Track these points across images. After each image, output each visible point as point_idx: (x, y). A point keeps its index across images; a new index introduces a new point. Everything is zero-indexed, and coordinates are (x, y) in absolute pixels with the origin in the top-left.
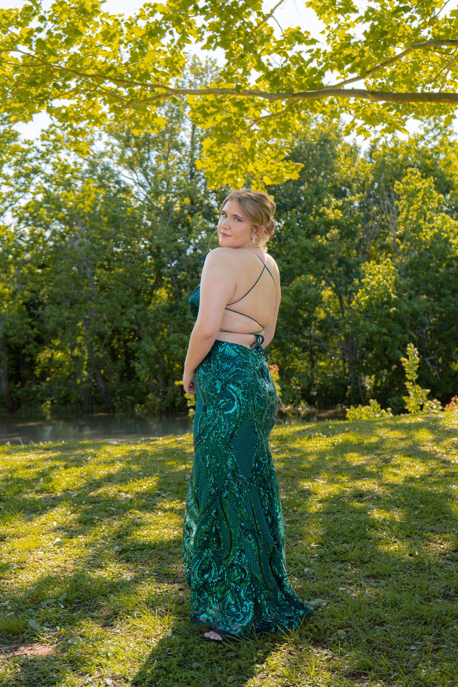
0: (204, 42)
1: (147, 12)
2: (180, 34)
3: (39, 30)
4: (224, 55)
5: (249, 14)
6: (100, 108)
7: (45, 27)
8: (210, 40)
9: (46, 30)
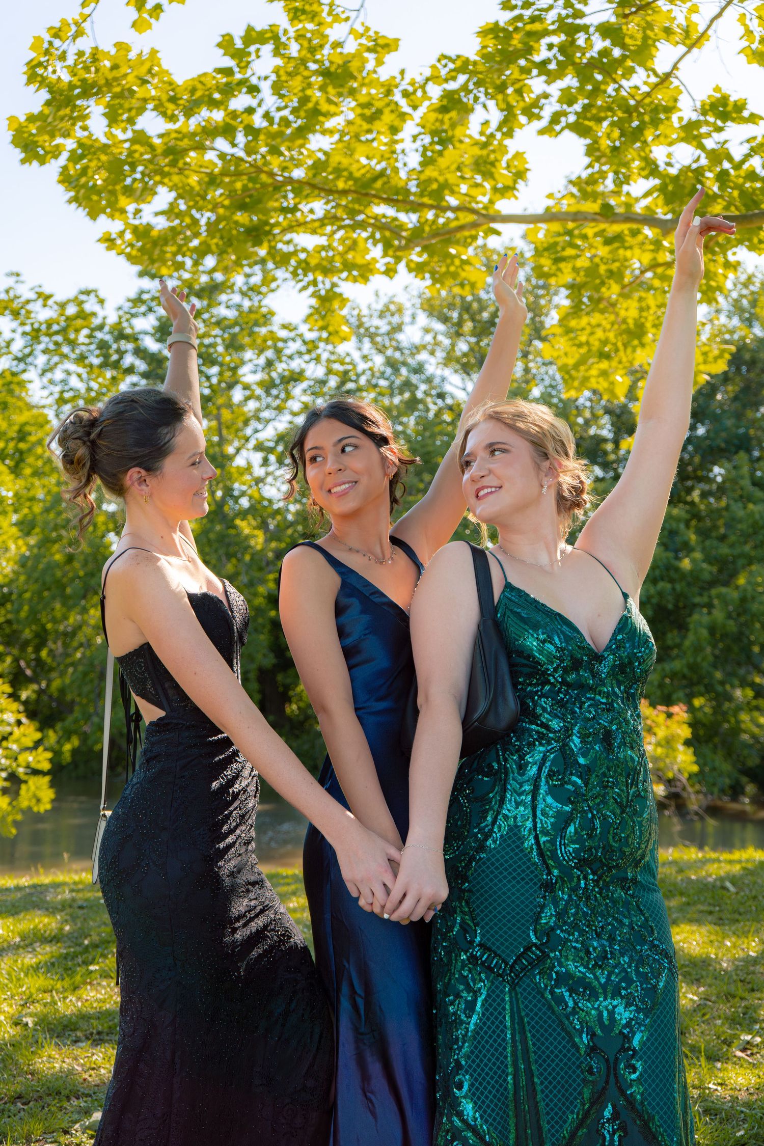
0: (544, 123)
1: (443, 72)
2: (502, 110)
3: (250, 111)
4: (583, 150)
5: (632, 71)
6: (367, 251)
7: (259, 105)
8: (555, 118)
9: (260, 112)
